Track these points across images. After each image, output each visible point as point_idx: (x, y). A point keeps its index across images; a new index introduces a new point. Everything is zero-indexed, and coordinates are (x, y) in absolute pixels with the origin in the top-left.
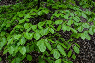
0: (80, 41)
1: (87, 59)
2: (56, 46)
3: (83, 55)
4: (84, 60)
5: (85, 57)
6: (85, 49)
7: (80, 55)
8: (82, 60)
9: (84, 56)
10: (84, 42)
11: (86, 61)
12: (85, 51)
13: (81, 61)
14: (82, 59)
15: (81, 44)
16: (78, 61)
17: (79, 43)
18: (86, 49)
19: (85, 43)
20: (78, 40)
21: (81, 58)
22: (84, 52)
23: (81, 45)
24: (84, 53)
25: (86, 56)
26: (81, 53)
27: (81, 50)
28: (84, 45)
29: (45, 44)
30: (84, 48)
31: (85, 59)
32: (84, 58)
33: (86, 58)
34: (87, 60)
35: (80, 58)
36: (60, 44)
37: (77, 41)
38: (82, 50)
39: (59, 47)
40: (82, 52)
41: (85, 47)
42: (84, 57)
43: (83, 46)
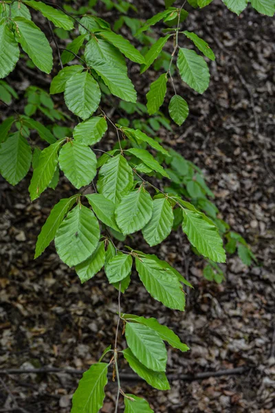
0: (241, 40)
1: (267, 136)
2: (82, 49)
3: (248, 117)
4: (252, 143)
5: (261, 125)
6: (265, 81)
7: (236, 117)
8: (243, 140)
9: (253, 120)
10: (263, 46)
11: (263, 146)
12: (259, 93)
13: (236, 146)
14: (245, 135)
15: (246, 53)
16: (220, 146)
17: (232, 49)
18: (269, 84)
19: (267, 52)
20: (227, 34)
21: (238, 130)
22: (258, 98)
23: (243, 61)
24: (256, 104)
25: (265, 119)
26: (240, 105)
27: (243, 87)
28: (261, 64)
29: (13, 31)
30: (257, 78)
31: (256, 137)
32: (254, 129)
33: (261, 130)
34: (269, 140)
35: (232, 132)
36: (102, 34)
37: (225, 38)
38: (246, 89)
39: (96, 52)
40: (246, 102)
41: (262, 75)
42: (252, 125)
43: (256, 66)
